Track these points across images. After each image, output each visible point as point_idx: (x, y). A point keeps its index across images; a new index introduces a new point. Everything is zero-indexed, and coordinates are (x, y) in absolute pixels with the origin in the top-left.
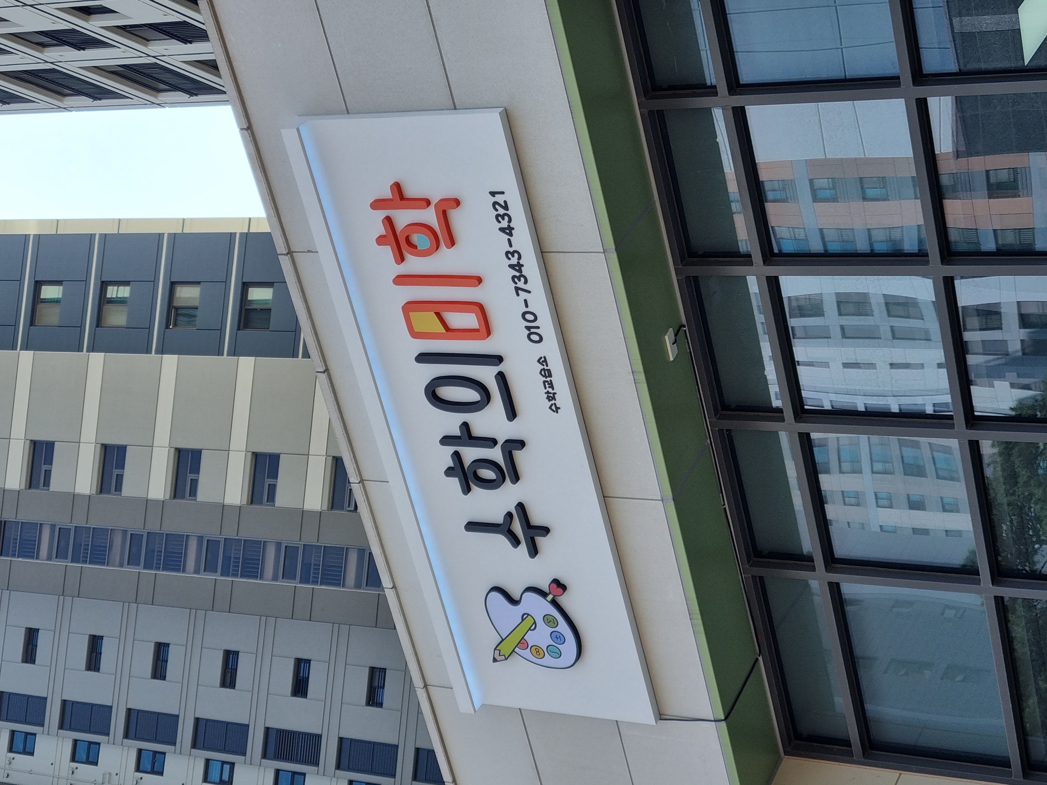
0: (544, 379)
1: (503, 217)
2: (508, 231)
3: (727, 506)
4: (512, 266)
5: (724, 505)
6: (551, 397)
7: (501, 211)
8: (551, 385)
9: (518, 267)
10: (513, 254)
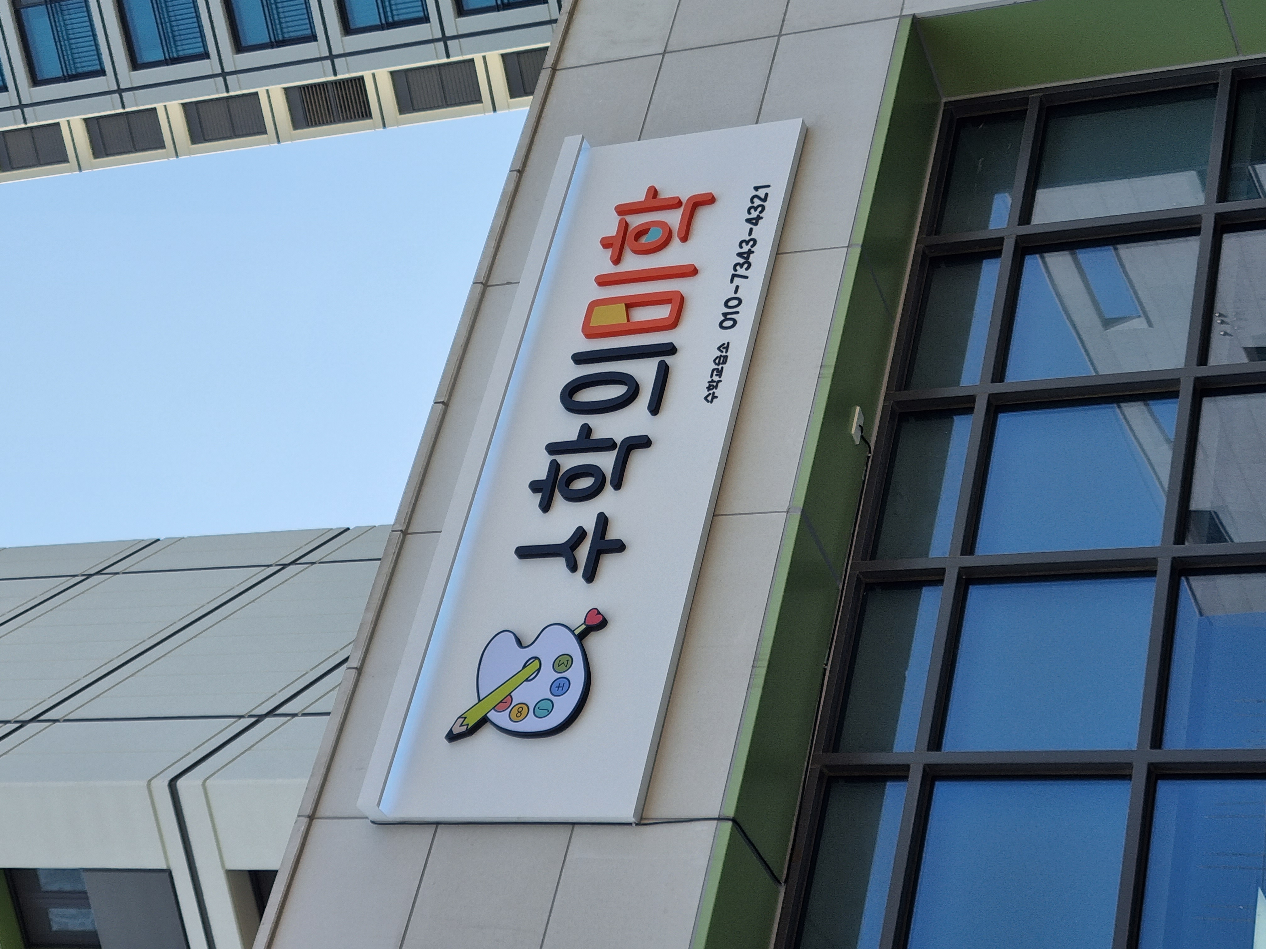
0: (716, 367)
1: (756, 209)
2: (754, 222)
3: (828, 668)
4: (740, 255)
5: (826, 665)
6: (712, 386)
7: (757, 202)
8: (720, 373)
9: (746, 256)
10: (747, 242)
